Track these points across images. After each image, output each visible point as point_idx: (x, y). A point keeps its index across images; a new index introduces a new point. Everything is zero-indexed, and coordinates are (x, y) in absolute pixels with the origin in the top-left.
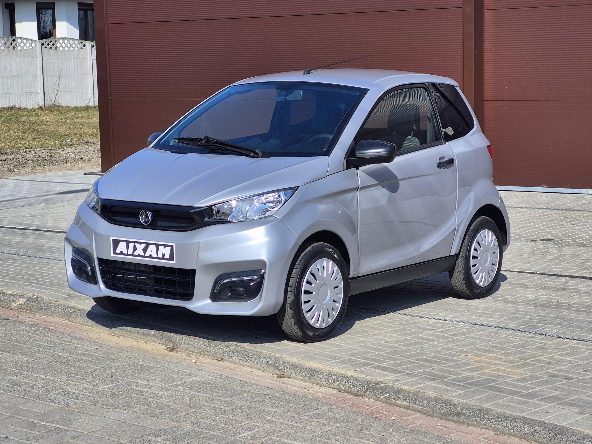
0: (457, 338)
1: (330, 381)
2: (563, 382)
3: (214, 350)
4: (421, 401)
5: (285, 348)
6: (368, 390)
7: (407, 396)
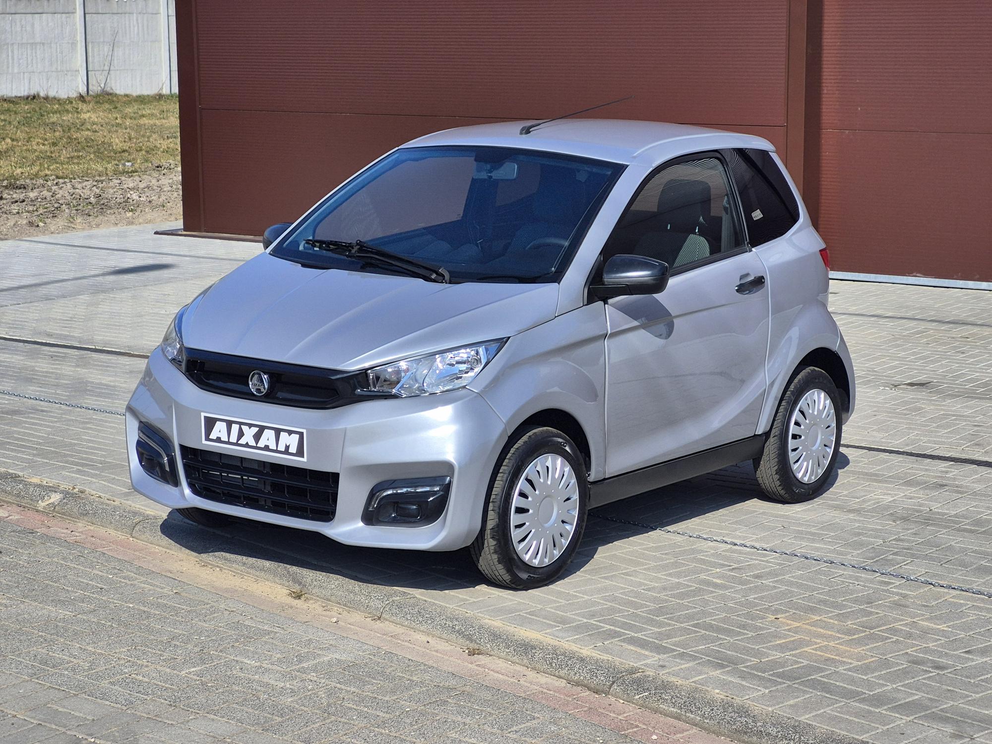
0: (763, 582)
1: (554, 665)
2: (931, 675)
3: (367, 601)
4: (699, 708)
5: (483, 601)
6: (615, 684)
7: (678, 697)
